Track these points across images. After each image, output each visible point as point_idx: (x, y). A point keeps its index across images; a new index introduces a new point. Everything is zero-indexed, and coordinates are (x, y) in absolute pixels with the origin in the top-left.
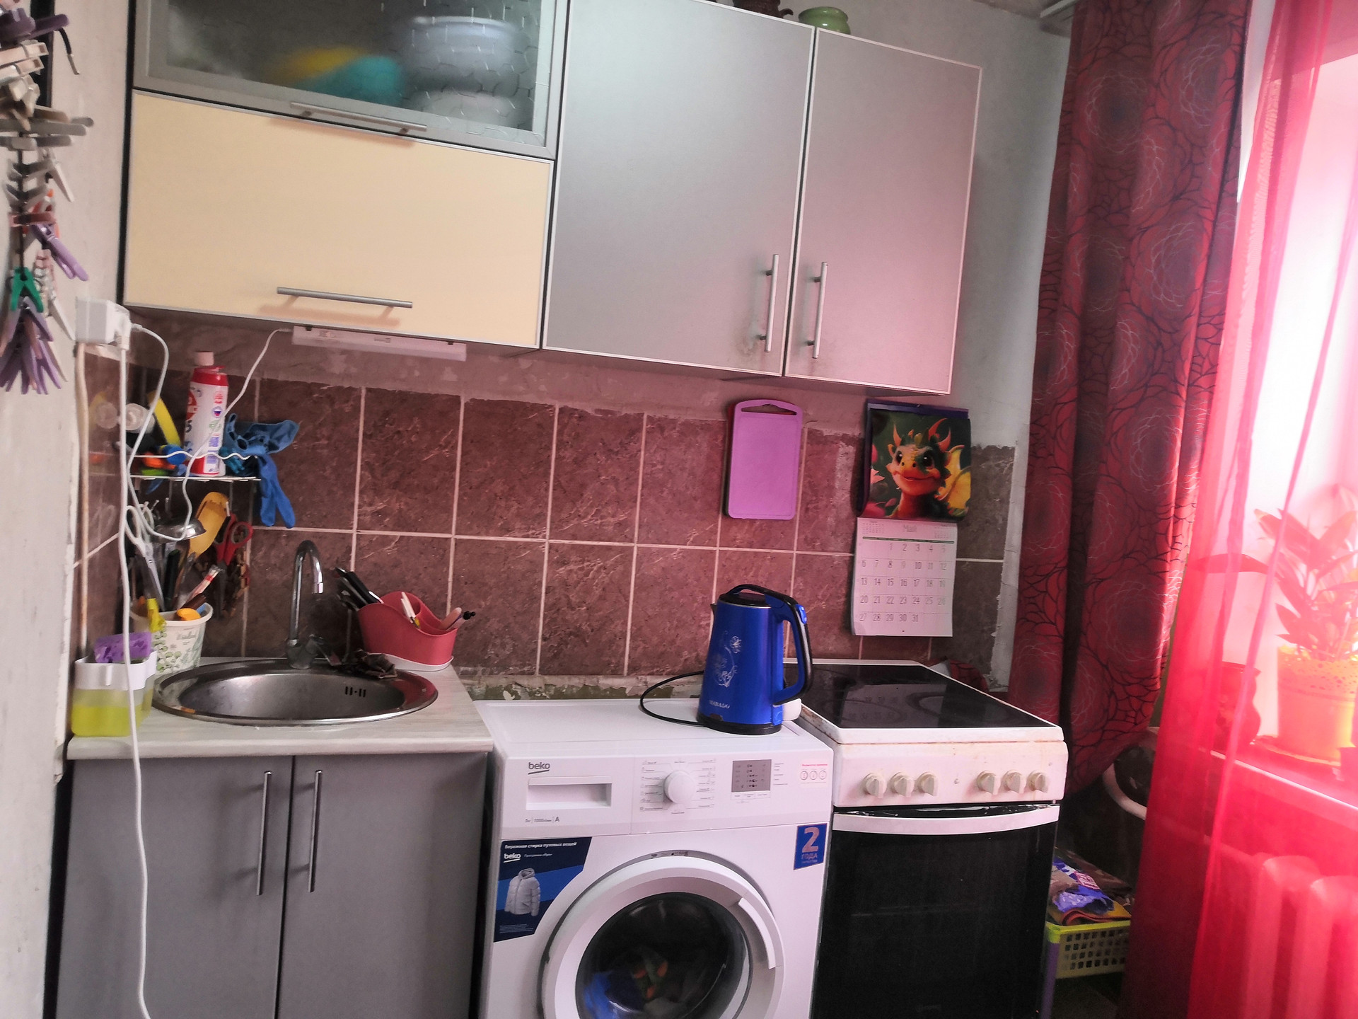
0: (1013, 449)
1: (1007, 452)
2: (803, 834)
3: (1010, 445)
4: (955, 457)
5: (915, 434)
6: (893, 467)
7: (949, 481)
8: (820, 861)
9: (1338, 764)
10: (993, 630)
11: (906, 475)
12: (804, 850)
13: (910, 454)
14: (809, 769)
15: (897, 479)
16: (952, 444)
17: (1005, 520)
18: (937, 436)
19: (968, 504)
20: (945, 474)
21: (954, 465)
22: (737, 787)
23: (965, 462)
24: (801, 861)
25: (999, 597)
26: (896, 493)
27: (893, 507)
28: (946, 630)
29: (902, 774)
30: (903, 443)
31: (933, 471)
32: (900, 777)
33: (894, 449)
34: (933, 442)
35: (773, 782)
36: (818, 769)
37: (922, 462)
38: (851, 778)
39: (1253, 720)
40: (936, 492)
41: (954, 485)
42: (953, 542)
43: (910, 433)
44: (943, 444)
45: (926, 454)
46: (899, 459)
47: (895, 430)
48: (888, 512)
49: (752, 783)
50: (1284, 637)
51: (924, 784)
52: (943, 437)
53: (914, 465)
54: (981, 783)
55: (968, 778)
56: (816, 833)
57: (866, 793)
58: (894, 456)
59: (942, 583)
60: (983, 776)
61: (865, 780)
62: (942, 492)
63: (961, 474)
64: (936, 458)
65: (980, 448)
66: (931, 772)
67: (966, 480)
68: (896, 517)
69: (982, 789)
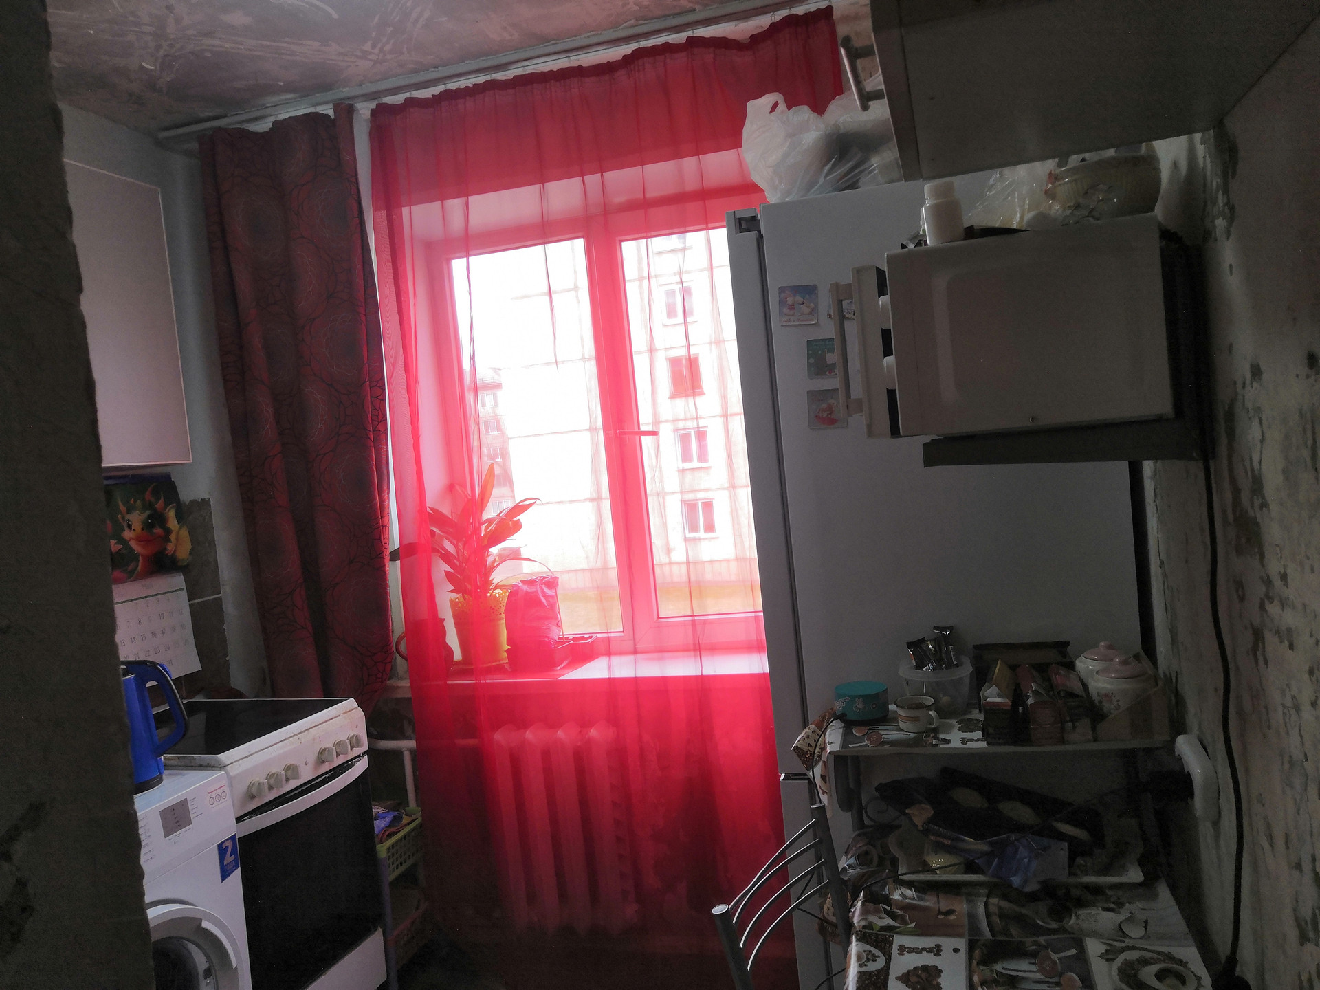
0: (209, 499)
1: (205, 503)
2: (222, 850)
3: (206, 496)
4: (171, 514)
5: (135, 502)
6: (127, 534)
7: (173, 537)
8: (237, 868)
10: (226, 655)
12: (225, 863)
14: (214, 795)
16: (167, 504)
17: (216, 561)
19: (191, 553)
20: (168, 531)
21: (173, 523)
22: (168, 831)
23: (180, 517)
24: (225, 874)
25: (225, 627)
26: (135, 558)
27: (133, 572)
28: (196, 667)
29: (273, 772)
30: (129, 512)
33: (123, 518)
34: (150, 506)
35: (192, 816)
36: (220, 792)
37: (148, 525)
39: (450, 652)
40: (166, 549)
41: (177, 539)
42: (183, 589)
43: (132, 502)
44: (160, 505)
46: (130, 526)
47: (120, 503)
48: (132, 576)
49: (178, 824)
50: (451, 591)
51: (291, 771)
52: (158, 499)
53: (143, 529)
54: (322, 757)
55: (312, 757)
56: (229, 844)
57: (253, 797)
58: (125, 525)
59: (183, 626)
60: (322, 751)
61: (251, 786)
62: (170, 547)
63: (181, 528)
65: (185, 503)
67: (184, 533)
68: (137, 579)
69: (323, 762)
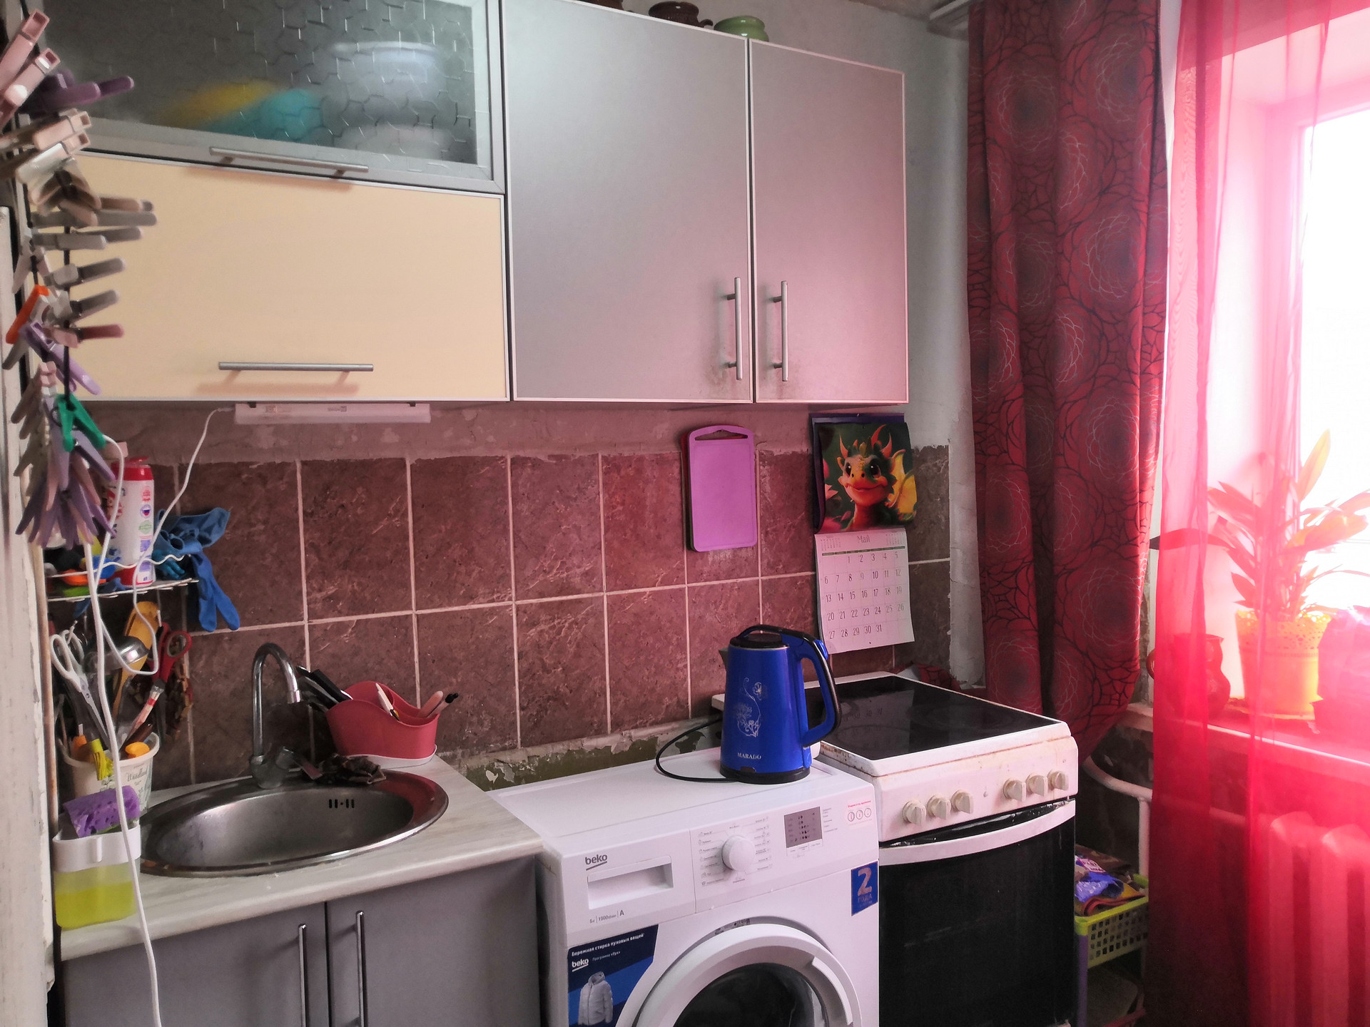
0: (947, 447)
1: (941, 451)
2: (857, 876)
3: (944, 444)
4: (898, 462)
5: (859, 444)
6: (844, 479)
7: (896, 487)
8: (874, 902)
9: (1312, 717)
10: (948, 628)
11: (857, 486)
12: (859, 893)
13: (858, 463)
14: (855, 809)
15: (849, 491)
16: (894, 449)
17: (947, 519)
18: (879, 443)
19: (916, 507)
20: (892, 481)
21: (898, 471)
22: (791, 841)
23: (907, 467)
24: (857, 906)
25: (949, 596)
26: (849, 505)
27: (848, 520)
28: (907, 636)
29: (938, 797)
30: (850, 455)
31: (880, 479)
32: (937, 800)
33: (843, 462)
34: (876, 450)
35: (823, 829)
36: (863, 807)
37: (870, 471)
38: (893, 809)
39: (1225, 685)
40: (886, 500)
41: (901, 490)
42: (904, 547)
43: (855, 444)
44: (885, 450)
45: (873, 462)
46: (848, 471)
47: (841, 444)
48: (845, 526)
49: (804, 835)
50: (1241, 603)
51: (960, 801)
52: (885, 444)
53: (863, 475)
54: (1007, 791)
55: (994, 789)
56: (868, 872)
57: (907, 822)
58: (843, 469)
59: (899, 590)
60: (1009, 784)
61: (905, 809)
62: (892, 499)
63: (906, 478)
64: (879, 466)
65: (917, 450)
66: (963, 789)
67: (911, 483)
68: (851, 530)
69: (1008, 797)
